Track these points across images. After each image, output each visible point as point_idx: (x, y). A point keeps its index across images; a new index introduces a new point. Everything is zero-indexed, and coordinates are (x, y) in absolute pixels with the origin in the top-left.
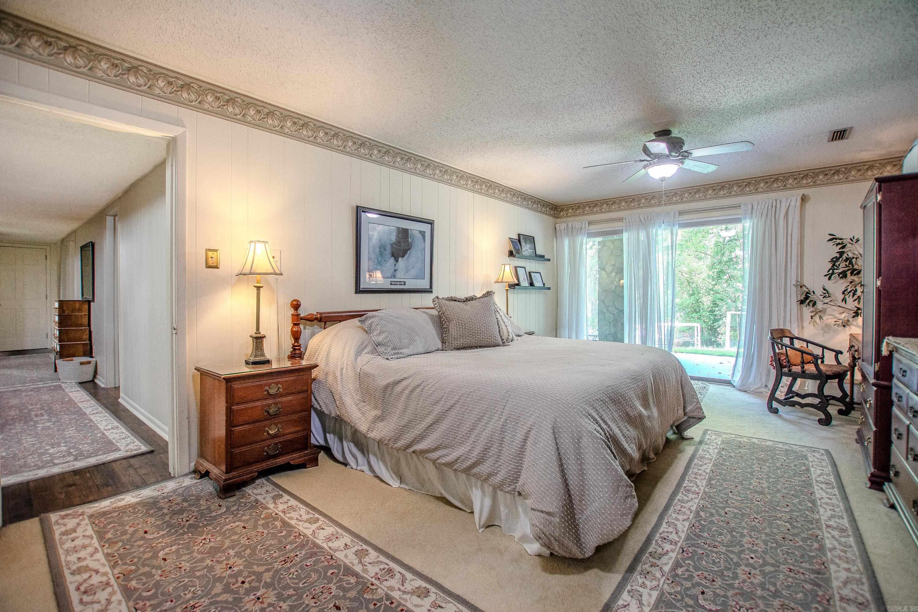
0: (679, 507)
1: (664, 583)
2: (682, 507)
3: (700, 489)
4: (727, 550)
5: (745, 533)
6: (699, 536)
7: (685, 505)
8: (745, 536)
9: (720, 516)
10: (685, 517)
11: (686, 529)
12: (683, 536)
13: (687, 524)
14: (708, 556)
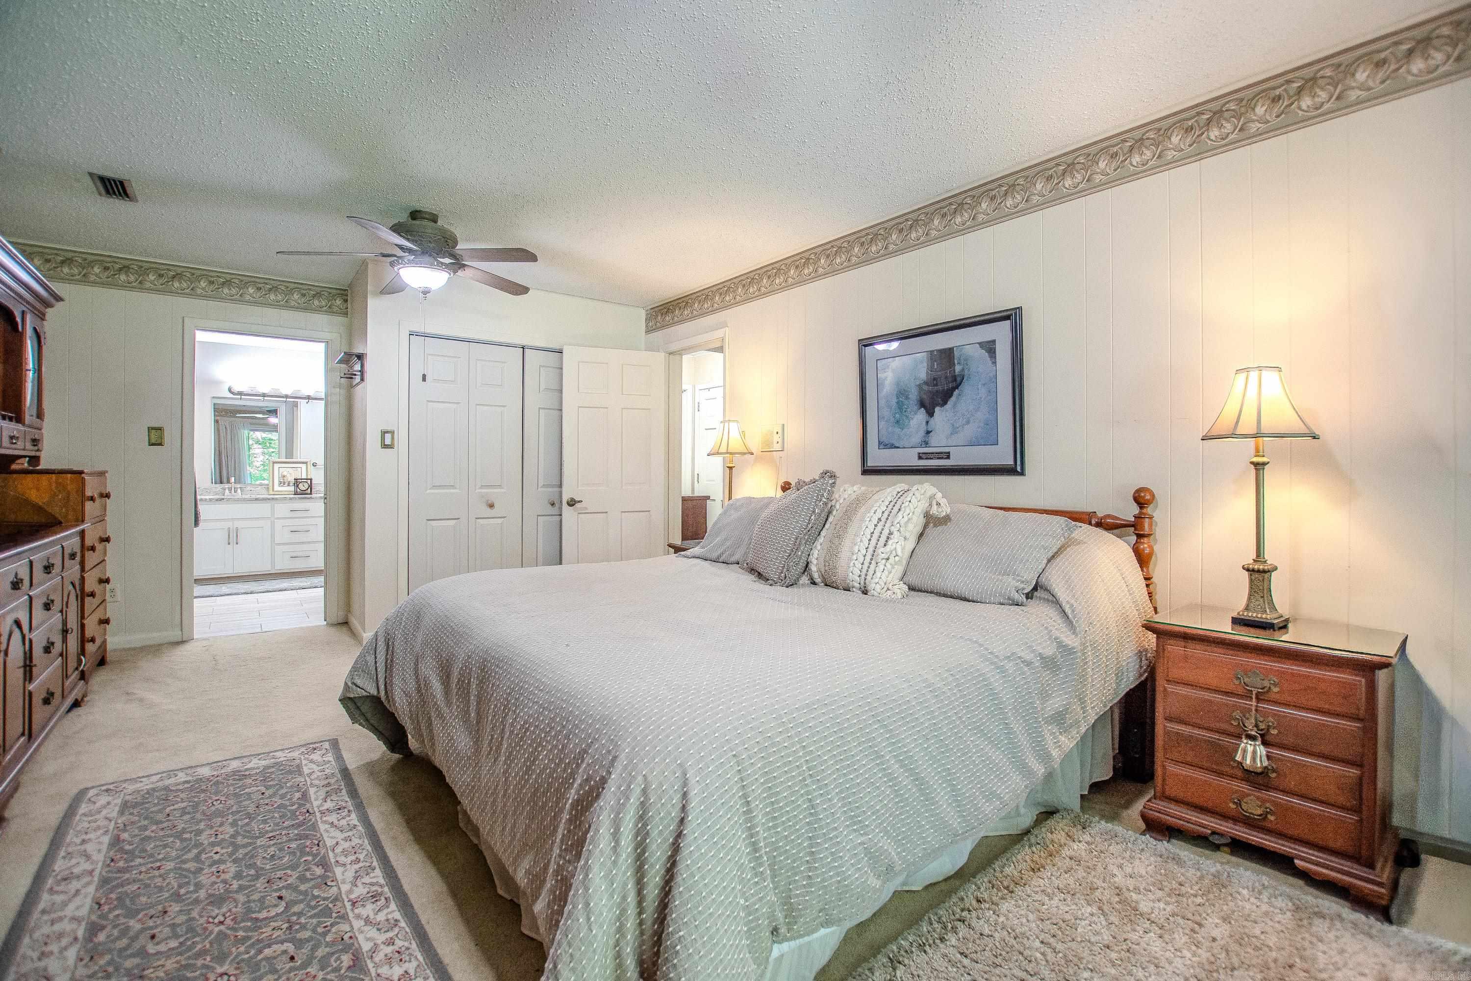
0: (361, 857)
1: (306, 781)
2: (358, 861)
3: (358, 917)
4: (255, 843)
5: (235, 882)
6: (300, 837)
7: (357, 866)
8: (234, 878)
9: (288, 887)
10: (338, 850)
11: (325, 835)
12: (322, 827)
13: (329, 843)
14: (277, 824)
